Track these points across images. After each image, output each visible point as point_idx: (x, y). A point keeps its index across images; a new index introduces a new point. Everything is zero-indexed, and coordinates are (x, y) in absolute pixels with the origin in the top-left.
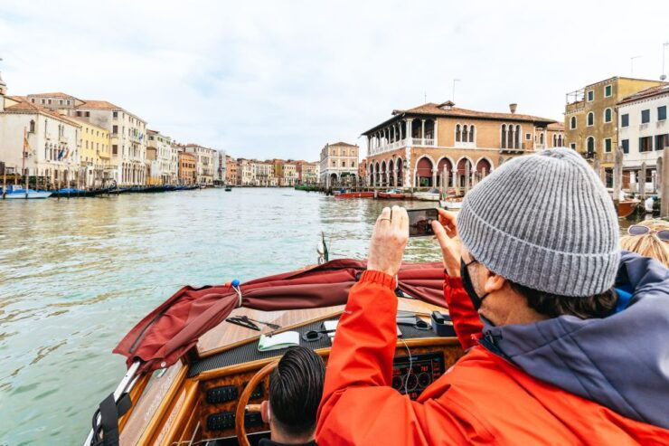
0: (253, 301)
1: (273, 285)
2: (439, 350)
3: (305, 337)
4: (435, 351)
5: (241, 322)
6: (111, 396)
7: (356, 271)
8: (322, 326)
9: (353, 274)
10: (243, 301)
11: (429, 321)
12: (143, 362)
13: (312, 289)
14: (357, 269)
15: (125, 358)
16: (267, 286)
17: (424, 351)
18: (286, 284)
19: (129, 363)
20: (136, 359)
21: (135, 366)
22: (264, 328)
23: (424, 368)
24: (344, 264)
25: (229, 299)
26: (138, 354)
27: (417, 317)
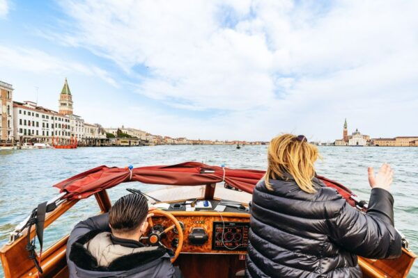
0: (137, 176)
4: (245, 221)
6: (46, 202)
9: (198, 170)
10: (133, 175)
12: (68, 193)
15: (59, 190)
17: (239, 221)
19: (61, 192)
20: (65, 190)
21: (64, 193)
23: (238, 230)
26: (66, 188)
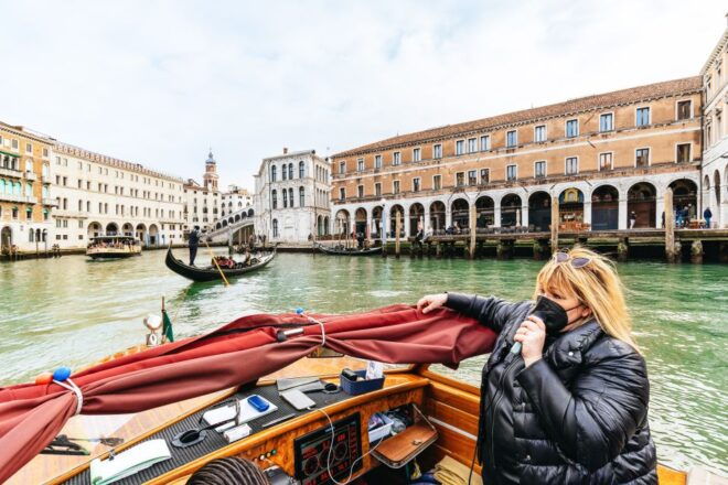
0: (108, 399)
1: (145, 366)
2: (356, 411)
3: (177, 443)
4: (351, 413)
5: (56, 448)
7: (276, 330)
8: (201, 420)
9: (271, 333)
10: (86, 403)
11: (337, 383)
13: (220, 361)
14: (277, 326)
16: (133, 370)
17: (341, 417)
18: (171, 362)
22: (97, 449)
23: (341, 437)
24: (256, 322)
25: (57, 405)
27: (321, 380)
